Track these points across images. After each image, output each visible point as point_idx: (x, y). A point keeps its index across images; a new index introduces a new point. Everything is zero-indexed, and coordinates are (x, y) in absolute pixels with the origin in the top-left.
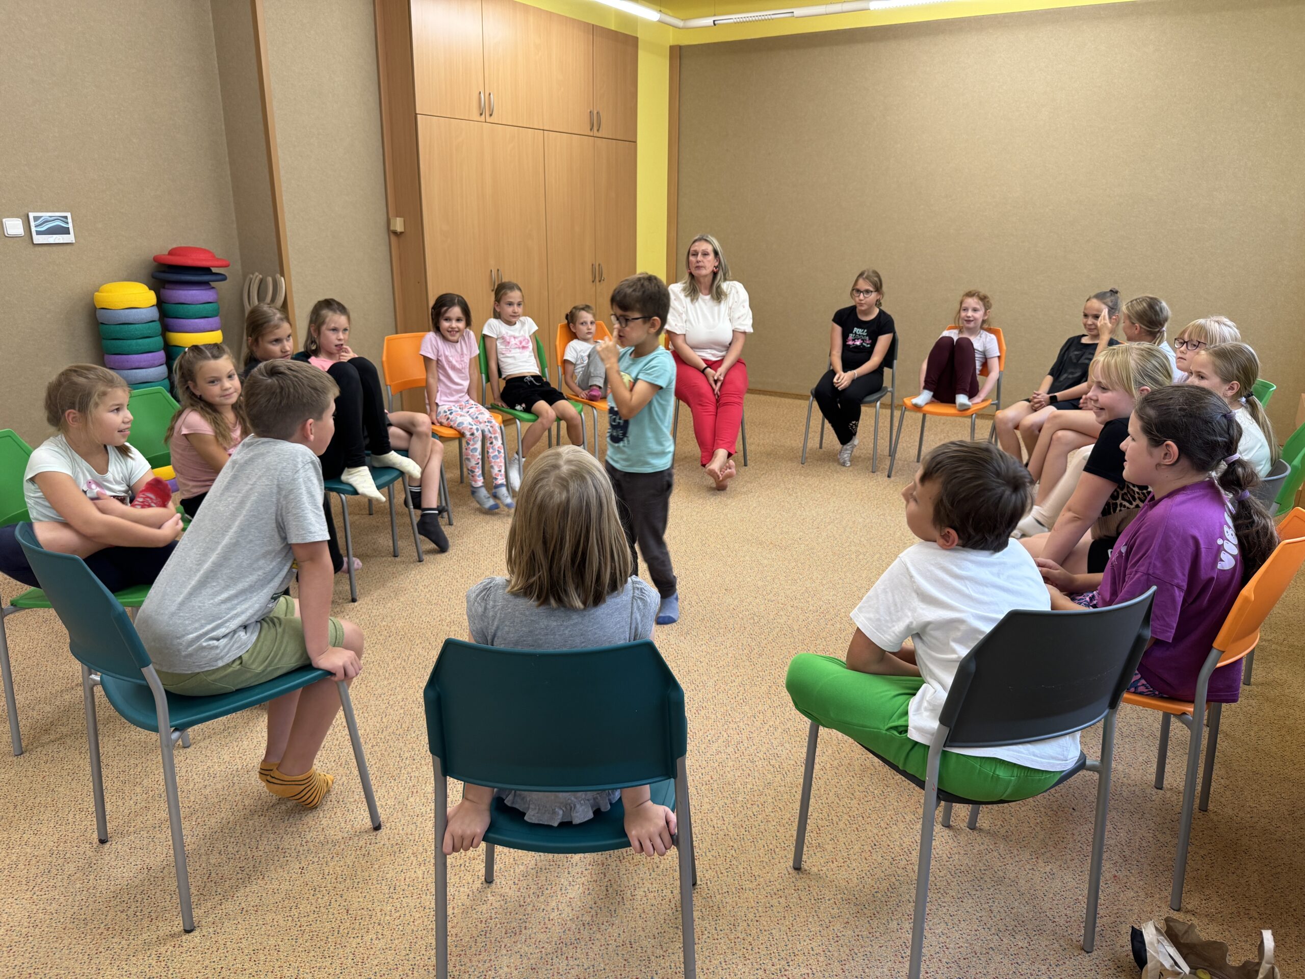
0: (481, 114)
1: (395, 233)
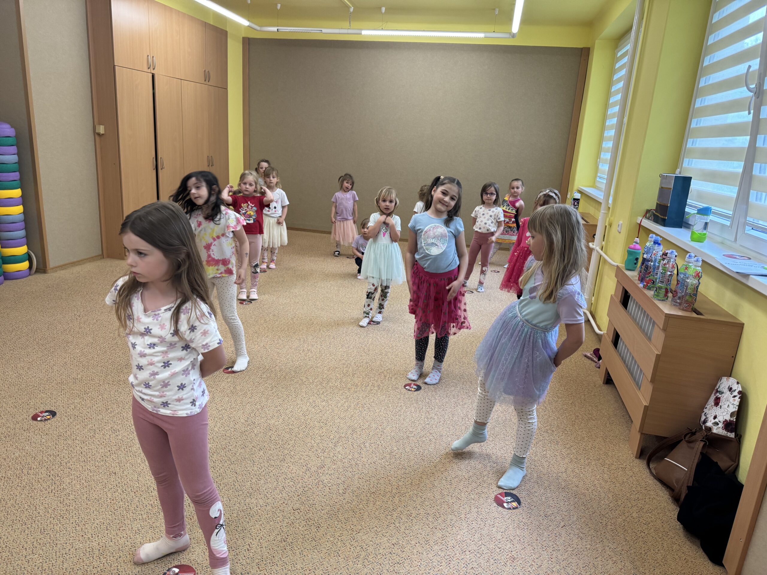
0: (149, 68)
1: (99, 134)
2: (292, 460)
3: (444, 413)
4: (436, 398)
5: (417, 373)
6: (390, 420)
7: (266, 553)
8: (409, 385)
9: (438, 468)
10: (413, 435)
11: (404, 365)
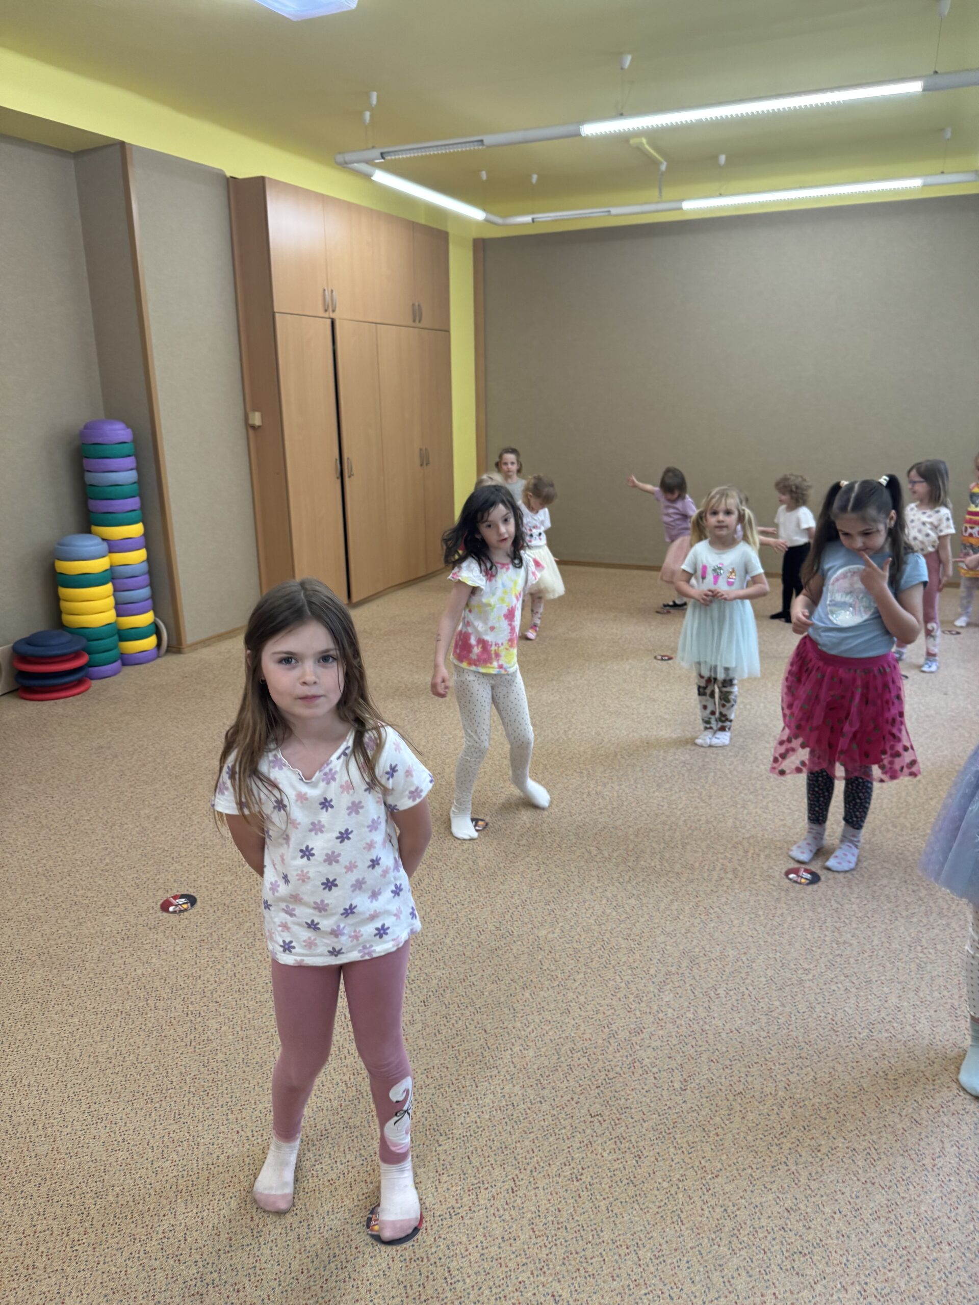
0: (326, 311)
1: (253, 427)
2: (583, 1014)
3: (870, 933)
4: (853, 900)
5: (811, 848)
6: (762, 943)
7: (546, 1202)
8: (796, 871)
9: (866, 1051)
10: (810, 976)
11: (782, 829)
